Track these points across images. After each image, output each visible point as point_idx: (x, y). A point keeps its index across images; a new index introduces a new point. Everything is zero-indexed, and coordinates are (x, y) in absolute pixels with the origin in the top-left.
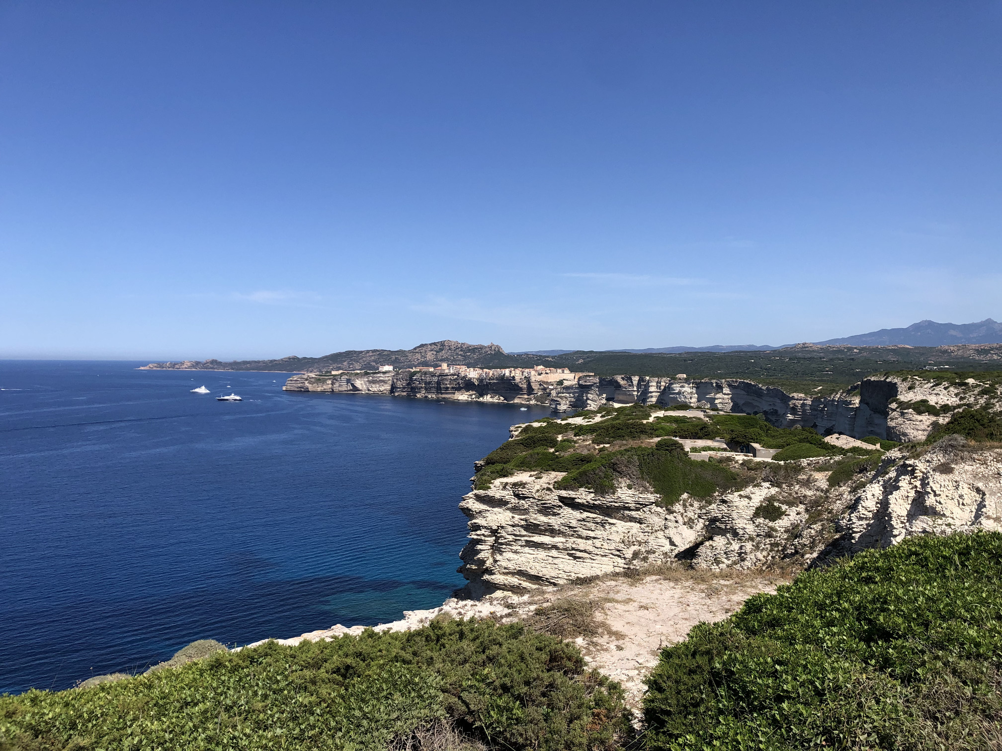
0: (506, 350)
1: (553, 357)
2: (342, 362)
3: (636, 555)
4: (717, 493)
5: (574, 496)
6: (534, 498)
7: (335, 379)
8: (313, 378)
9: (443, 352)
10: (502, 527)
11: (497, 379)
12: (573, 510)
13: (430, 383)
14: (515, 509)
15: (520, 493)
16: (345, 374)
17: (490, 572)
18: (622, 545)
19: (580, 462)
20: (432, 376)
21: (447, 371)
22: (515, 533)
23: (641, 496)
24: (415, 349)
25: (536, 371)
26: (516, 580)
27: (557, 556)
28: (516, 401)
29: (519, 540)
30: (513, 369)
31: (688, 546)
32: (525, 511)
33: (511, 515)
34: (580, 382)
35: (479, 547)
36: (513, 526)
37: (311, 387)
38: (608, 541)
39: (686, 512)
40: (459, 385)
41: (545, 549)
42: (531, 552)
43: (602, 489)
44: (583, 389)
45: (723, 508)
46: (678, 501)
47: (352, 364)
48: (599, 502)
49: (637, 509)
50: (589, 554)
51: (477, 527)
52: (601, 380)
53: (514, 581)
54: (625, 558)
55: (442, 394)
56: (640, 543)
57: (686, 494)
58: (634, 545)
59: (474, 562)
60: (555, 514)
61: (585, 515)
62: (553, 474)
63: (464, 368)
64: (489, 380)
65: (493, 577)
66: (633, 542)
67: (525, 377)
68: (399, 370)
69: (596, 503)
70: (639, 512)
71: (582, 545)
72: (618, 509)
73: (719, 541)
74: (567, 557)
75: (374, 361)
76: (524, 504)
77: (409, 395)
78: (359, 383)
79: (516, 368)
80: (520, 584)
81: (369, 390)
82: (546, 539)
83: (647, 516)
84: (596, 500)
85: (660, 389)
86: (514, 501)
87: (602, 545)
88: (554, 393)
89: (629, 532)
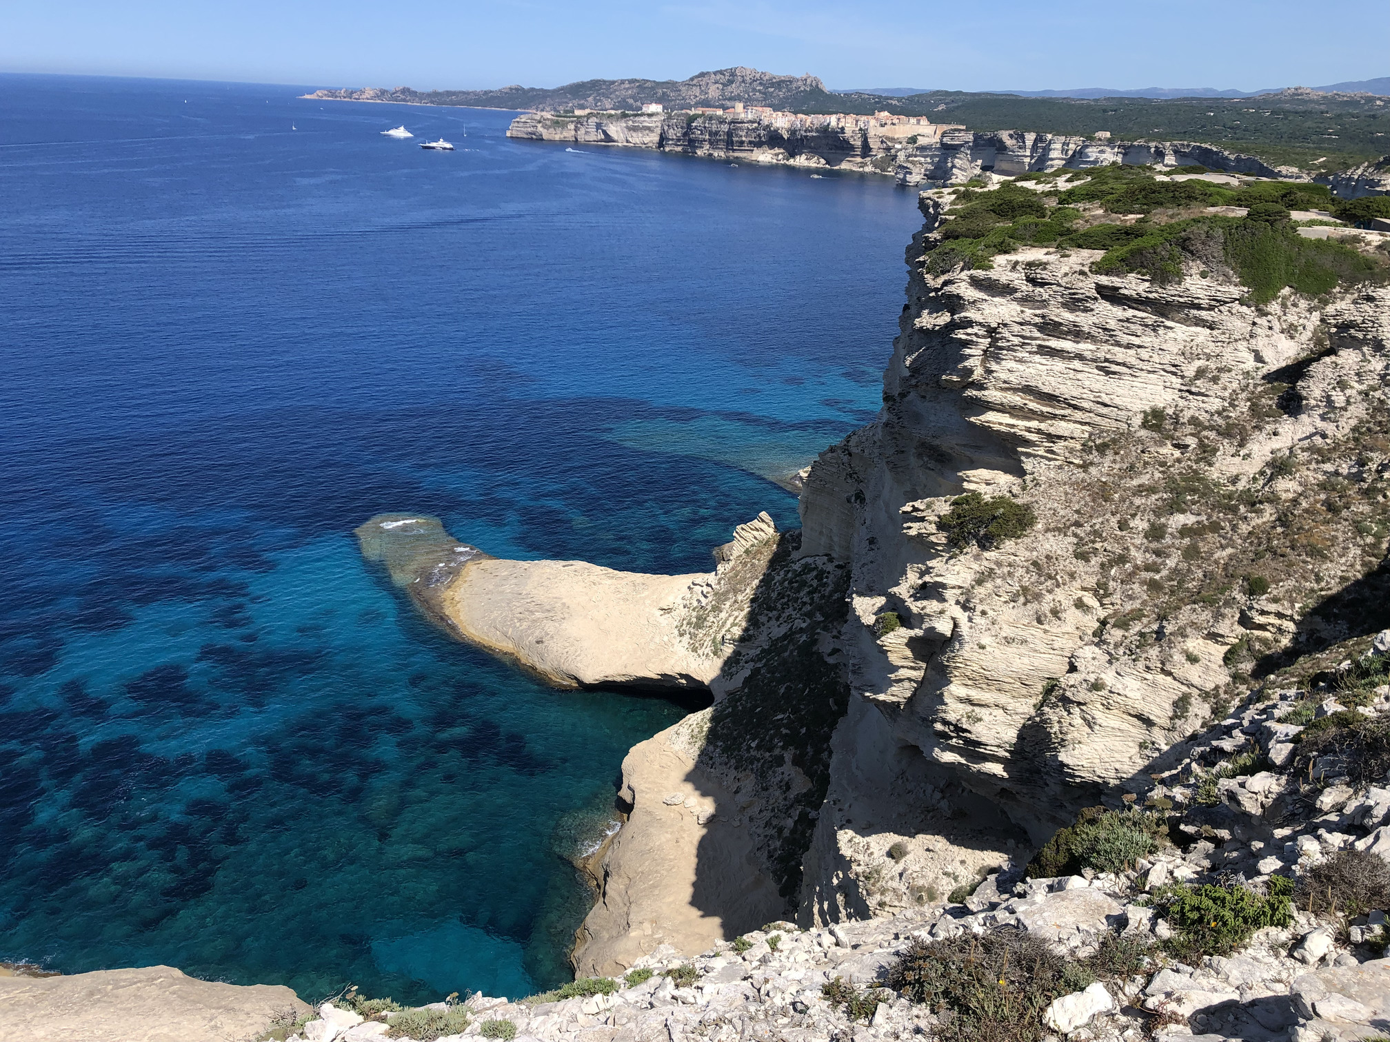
0: (828, 86)
1: (899, 100)
2: (585, 97)
3: (1200, 373)
4: (1338, 289)
5: (1119, 285)
6: (1059, 285)
7: (579, 122)
8: (548, 119)
9: (734, 85)
10: (1005, 325)
11: (817, 130)
12: (1112, 305)
13: (716, 133)
14: (1026, 300)
15: (1039, 276)
16: (596, 116)
17: (981, 387)
18: (1182, 358)
19: (1123, 236)
20: (721, 123)
21: (743, 116)
22: (1024, 333)
23: (1219, 288)
24: (692, 79)
25: (877, 119)
26: (1018, 398)
27: (1081, 369)
28: (844, 166)
29: (1028, 344)
30: (842, 115)
31: (1284, 364)
32: (1044, 303)
33: (1019, 308)
34: (945, 139)
35: (968, 351)
36: (1021, 324)
37: (546, 134)
38: (1160, 352)
39: (1285, 315)
40: (760, 138)
41: (1064, 358)
42: (1044, 361)
43: (1162, 276)
44: (948, 150)
45: (1367, 308)
46: (1275, 297)
47: (600, 100)
48: (1156, 295)
49: (1211, 308)
50: (1130, 368)
51: (969, 323)
52: (977, 138)
53: (1017, 399)
54: (1183, 377)
55: (734, 150)
56: (1208, 357)
57: (1287, 288)
58: (1199, 359)
59: (954, 371)
60: (1086, 310)
61: (1130, 313)
62: (1085, 253)
63: (768, 110)
64: (805, 131)
65: (986, 393)
66: (1198, 354)
67: (861, 129)
68: (672, 111)
69: (1150, 296)
70: (1212, 313)
71: (1121, 355)
72: (1182, 306)
73: (1348, 358)
74: (1096, 371)
75: (632, 97)
76: (1044, 293)
77: (685, 151)
78: (615, 130)
79: (846, 114)
80: (1025, 404)
81: (628, 141)
82: (1067, 345)
83: (1224, 318)
84: (1151, 292)
85: (1066, 154)
86: (1026, 288)
87: (1151, 357)
88: (901, 156)
89: (1192, 340)
